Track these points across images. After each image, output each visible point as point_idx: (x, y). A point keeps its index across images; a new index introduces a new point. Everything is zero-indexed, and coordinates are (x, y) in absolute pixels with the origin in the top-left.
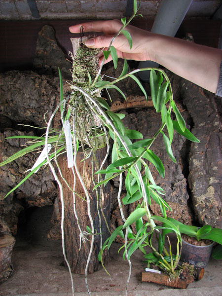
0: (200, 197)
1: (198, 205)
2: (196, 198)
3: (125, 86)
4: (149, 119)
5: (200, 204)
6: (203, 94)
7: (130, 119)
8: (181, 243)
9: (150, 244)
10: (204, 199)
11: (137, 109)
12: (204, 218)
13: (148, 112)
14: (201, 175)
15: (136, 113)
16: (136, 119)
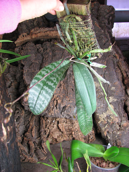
0: (102, 115)
1: (100, 121)
2: (98, 116)
3: (33, 24)
4: (53, 48)
5: (102, 121)
6: (98, 26)
7: (36, 49)
8: (90, 167)
9: (60, 169)
10: (105, 116)
11: (42, 40)
12: (107, 133)
13: (52, 43)
14: (101, 95)
15: (42, 44)
16: (42, 49)
